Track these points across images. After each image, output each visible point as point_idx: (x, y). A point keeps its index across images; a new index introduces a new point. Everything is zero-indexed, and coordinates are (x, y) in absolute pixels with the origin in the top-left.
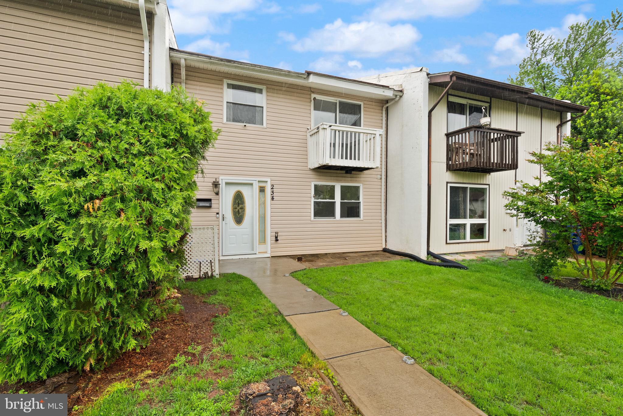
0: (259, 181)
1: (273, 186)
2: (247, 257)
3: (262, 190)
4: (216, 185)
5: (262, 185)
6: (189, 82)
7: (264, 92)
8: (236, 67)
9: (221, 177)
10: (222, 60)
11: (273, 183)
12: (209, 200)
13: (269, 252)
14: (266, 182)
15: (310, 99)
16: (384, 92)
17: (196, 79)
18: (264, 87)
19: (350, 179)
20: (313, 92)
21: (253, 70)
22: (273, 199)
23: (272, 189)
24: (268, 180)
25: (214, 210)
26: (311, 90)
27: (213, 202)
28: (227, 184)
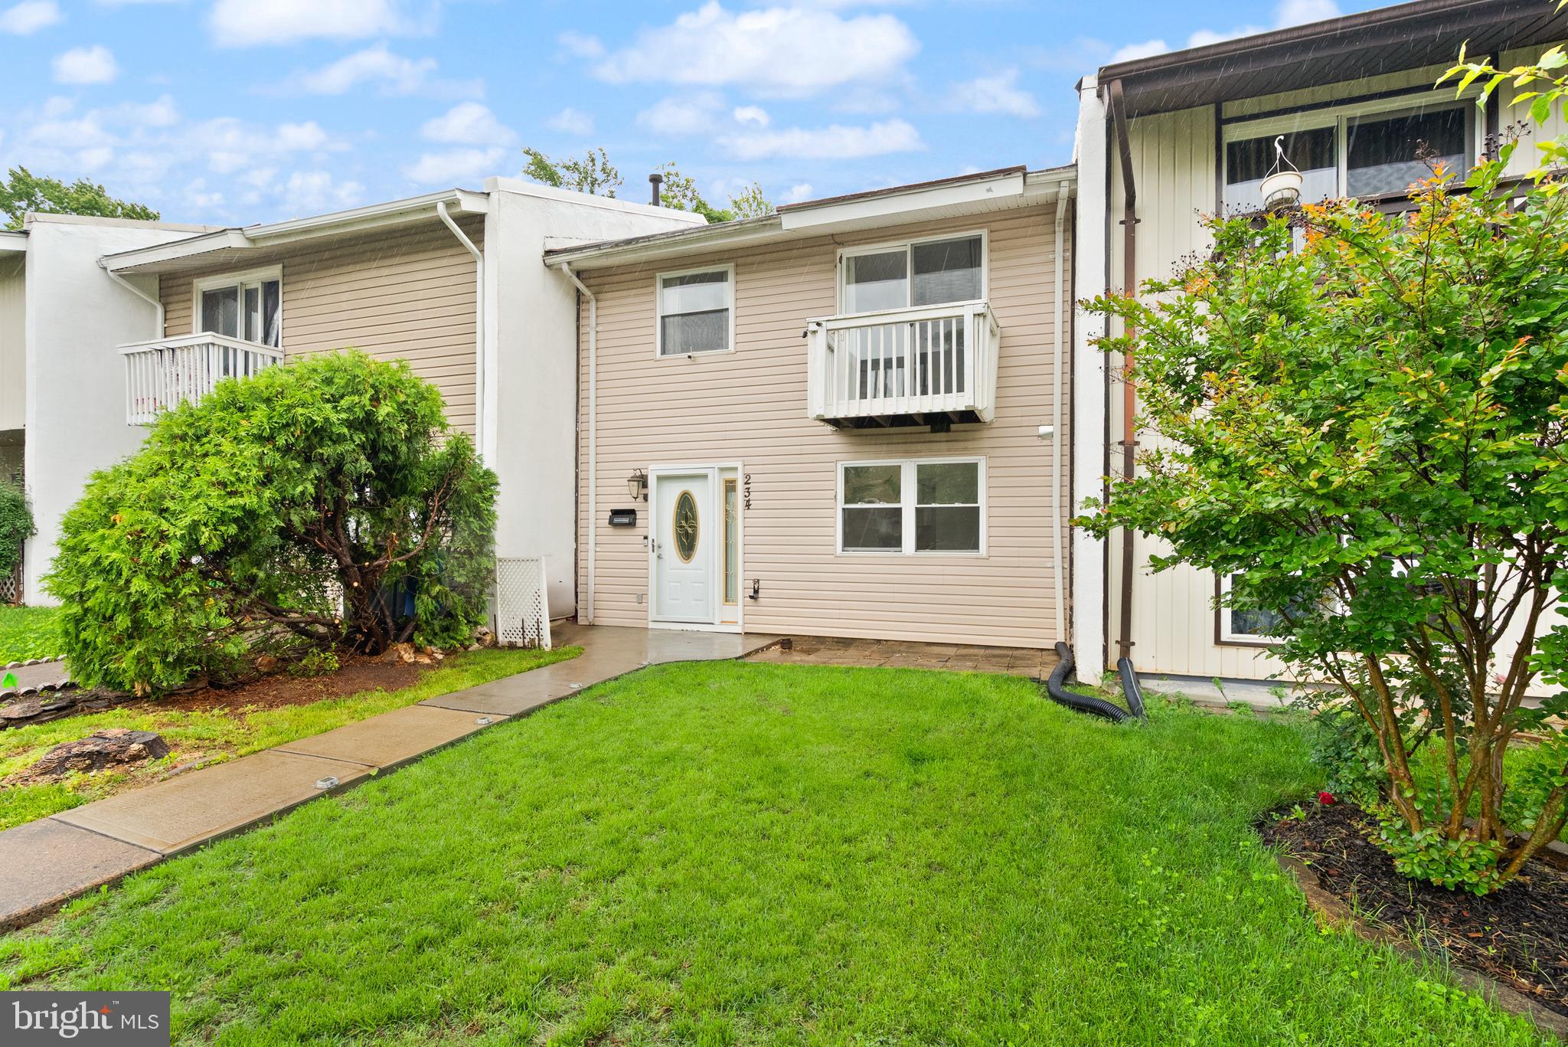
0: (722, 469)
1: (748, 476)
2: (695, 627)
3: (730, 487)
4: (642, 481)
5: (730, 476)
6: (601, 296)
7: (731, 277)
8: (646, 248)
9: (651, 467)
10: (617, 244)
11: (749, 470)
12: (632, 512)
13: (740, 622)
14: (736, 469)
15: (834, 261)
16: (989, 190)
17: (615, 287)
18: (729, 267)
19: (944, 446)
20: (841, 244)
21: (675, 243)
22: (748, 506)
23: (746, 483)
24: (739, 464)
25: (639, 531)
26: (836, 239)
27: (639, 515)
28: (660, 479)
